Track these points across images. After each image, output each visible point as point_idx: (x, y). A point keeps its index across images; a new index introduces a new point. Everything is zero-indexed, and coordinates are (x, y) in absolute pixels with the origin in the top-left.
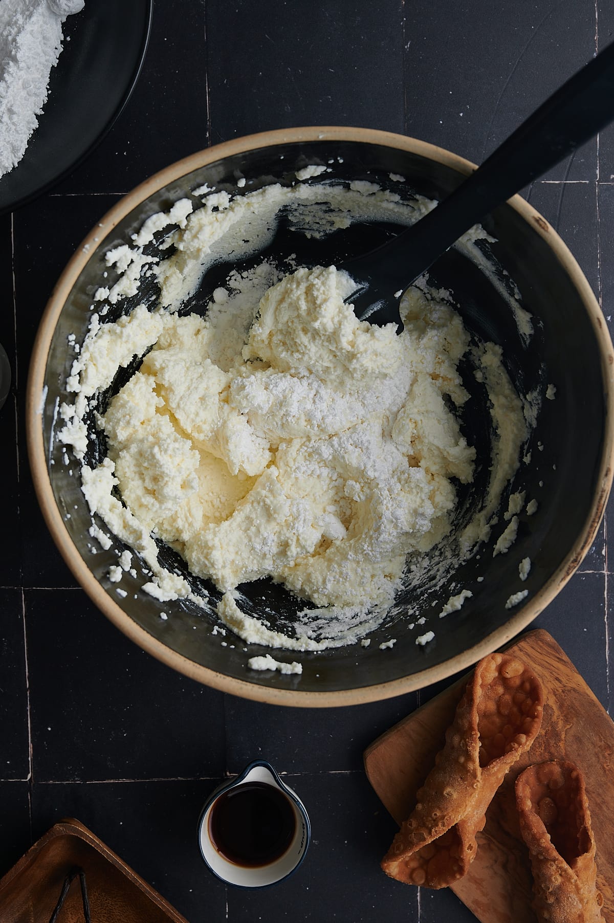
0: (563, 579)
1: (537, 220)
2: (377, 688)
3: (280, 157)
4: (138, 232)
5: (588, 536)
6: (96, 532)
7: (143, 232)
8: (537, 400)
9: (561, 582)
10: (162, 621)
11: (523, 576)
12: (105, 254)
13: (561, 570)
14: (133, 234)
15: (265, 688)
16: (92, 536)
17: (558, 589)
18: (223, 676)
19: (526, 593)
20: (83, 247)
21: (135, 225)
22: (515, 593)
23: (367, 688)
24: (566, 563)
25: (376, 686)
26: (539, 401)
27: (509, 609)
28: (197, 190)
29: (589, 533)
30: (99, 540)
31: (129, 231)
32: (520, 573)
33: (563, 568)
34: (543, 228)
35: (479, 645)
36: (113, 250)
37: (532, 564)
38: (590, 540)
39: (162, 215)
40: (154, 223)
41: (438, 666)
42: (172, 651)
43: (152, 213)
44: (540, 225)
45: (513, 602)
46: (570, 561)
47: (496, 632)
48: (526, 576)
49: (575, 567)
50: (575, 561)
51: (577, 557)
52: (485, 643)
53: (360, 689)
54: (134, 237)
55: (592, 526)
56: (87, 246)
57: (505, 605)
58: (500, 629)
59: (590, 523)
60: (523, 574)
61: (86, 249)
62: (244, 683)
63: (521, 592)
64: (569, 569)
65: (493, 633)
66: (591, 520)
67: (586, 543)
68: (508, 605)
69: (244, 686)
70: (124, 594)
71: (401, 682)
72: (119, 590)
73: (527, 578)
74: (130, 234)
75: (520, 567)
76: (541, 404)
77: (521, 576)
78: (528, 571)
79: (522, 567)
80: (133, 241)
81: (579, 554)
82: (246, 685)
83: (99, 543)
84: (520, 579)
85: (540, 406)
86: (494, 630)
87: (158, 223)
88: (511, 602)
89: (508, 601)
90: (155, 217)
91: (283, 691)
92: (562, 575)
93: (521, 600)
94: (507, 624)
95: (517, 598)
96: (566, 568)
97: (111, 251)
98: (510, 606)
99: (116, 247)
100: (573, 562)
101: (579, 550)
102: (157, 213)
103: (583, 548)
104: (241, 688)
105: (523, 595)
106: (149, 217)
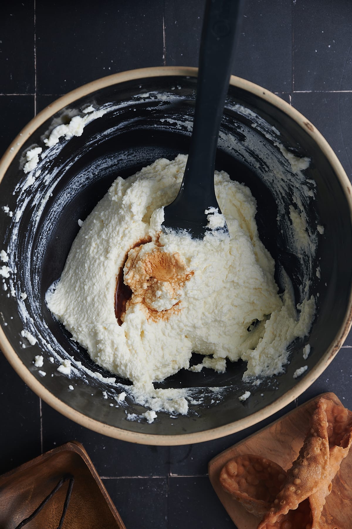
0: (329, 358)
1: (306, 125)
2: (209, 432)
3: (139, 86)
4: (48, 137)
5: (345, 330)
6: (26, 334)
7: (51, 138)
8: (315, 240)
9: (328, 360)
10: (70, 391)
11: (305, 357)
12: (26, 153)
13: (328, 352)
14: (45, 139)
15: (136, 433)
16: (23, 336)
17: (326, 365)
18: (108, 426)
19: (306, 367)
20: (10, 149)
21: (47, 133)
22: (299, 368)
23: (203, 432)
24: (331, 348)
25: (208, 431)
26: (317, 241)
27: (296, 379)
28: (86, 109)
29: (346, 328)
30: (28, 339)
31: (43, 137)
32: (303, 354)
33: (329, 351)
34: (310, 129)
35: (275, 402)
36: (31, 150)
37: (312, 349)
38: (346, 332)
39: (63, 126)
40: (58, 132)
41: (249, 417)
42: (74, 411)
43: (57, 125)
44: (308, 128)
45: (298, 374)
46: (334, 347)
47: (286, 393)
48: (307, 356)
49: (337, 351)
50: (337, 346)
51: (338, 344)
52: (279, 401)
53: (198, 433)
54: (46, 141)
55: (347, 323)
56: (12, 149)
57: (293, 376)
58: (289, 391)
59: (346, 321)
60: (306, 355)
61: (12, 150)
62: (122, 430)
63: (303, 367)
64: (333, 351)
65: (285, 394)
66: (347, 319)
67: (343, 334)
68: (295, 376)
69: (122, 433)
70: (44, 374)
71: (225, 428)
72: (40, 372)
73: (308, 358)
74: (43, 139)
75: (304, 351)
76: (318, 243)
77: (304, 356)
78: (309, 353)
79: (305, 351)
80: (45, 143)
81: (339, 342)
82: (123, 432)
83: (28, 341)
84: (304, 358)
85: (317, 244)
86: (285, 393)
87: (60, 132)
88: (296, 374)
89: (295, 373)
90: (58, 128)
91: (148, 435)
92: (328, 355)
93: (303, 372)
94: (294, 388)
95: (300, 371)
96: (331, 351)
97: (30, 151)
98: (296, 377)
99: (33, 148)
100: (335, 347)
101: (339, 339)
102: (60, 125)
103: (342, 338)
104: (120, 434)
105: (304, 369)
106: (55, 128)
